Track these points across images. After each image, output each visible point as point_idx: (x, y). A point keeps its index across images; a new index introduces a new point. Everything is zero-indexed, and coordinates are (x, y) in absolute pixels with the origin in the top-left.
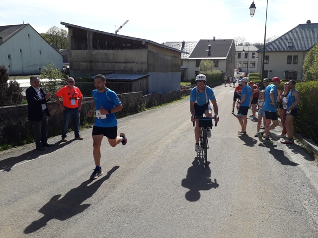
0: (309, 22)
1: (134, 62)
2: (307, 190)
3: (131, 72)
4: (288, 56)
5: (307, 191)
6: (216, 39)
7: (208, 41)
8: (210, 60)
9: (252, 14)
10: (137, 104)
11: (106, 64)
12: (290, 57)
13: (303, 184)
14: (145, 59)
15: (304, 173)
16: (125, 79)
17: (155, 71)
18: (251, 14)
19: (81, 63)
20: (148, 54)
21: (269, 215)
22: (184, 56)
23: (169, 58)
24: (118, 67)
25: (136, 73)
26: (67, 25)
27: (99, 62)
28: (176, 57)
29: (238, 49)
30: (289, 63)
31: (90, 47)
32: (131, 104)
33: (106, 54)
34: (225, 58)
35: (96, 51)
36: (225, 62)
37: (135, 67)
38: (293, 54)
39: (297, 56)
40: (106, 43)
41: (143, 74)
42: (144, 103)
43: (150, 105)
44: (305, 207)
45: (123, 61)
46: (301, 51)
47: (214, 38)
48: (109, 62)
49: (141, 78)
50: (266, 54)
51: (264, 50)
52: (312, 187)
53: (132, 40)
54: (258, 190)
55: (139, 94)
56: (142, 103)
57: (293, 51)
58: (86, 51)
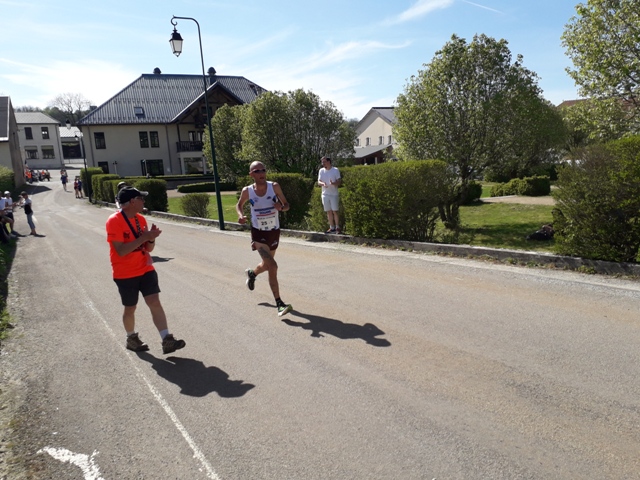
0: (157, 71)
4: (140, 133)
12: (143, 135)
18: (175, 52)
30: (144, 145)
34: (6, 139)
36: (7, 147)
38: (148, 129)
39: (157, 132)
46: (162, 124)
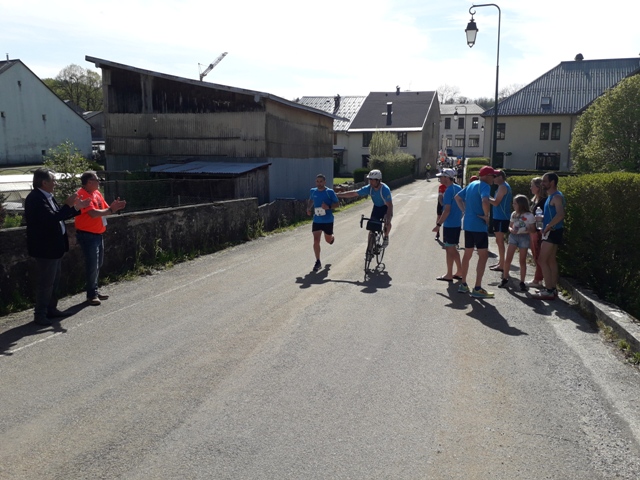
0: (579, 57)
1: (237, 138)
2: (587, 394)
3: (232, 158)
4: (542, 124)
5: (586, 396)
6: (401, 91)
7: (387, 94)
8: (391, 132)
9: (471, 43)
10: (245, 223)
11: (181, 142)
12: (545, 126)
13: (578, 382)
14: (260, 132)
15: (580, 359)
16: (221, 171)
17: (281, 156)
18: (468, 43)
19: (129, 140)
20: (267, 120)
21: (515, 450)
22: (338, 126)
23: (310, 130)
24: (205, 147)
25: (242, 160)
26: (100, 63)
27: (166, 138)
28: (322, 127)
29: (445, 110)
30: (544, 138)
31: (146, 108)
32: (233, 224)
33: (181, 122)
34: (420, 129)
35: (159, 115)
36: (420, 136)
37: (242, 148)
38: (551, 120)
39: (560, 124)
40: (181, 99)
41: (258, 162)
42: (261, 221)
43: (272, 226)
44: (585, 430)
45: (216, 136)
46: (567, 115)
47: (398, 89)
48: (188, 138)
49: (254, 171)
50: (500, 121)
51: (496, 111)
52: (595, 388)
53: (234, 94)
54: (491, 397)
55: (249, 203)
56: (256, 222)
57: (551, 115)
58: (139, 116)
